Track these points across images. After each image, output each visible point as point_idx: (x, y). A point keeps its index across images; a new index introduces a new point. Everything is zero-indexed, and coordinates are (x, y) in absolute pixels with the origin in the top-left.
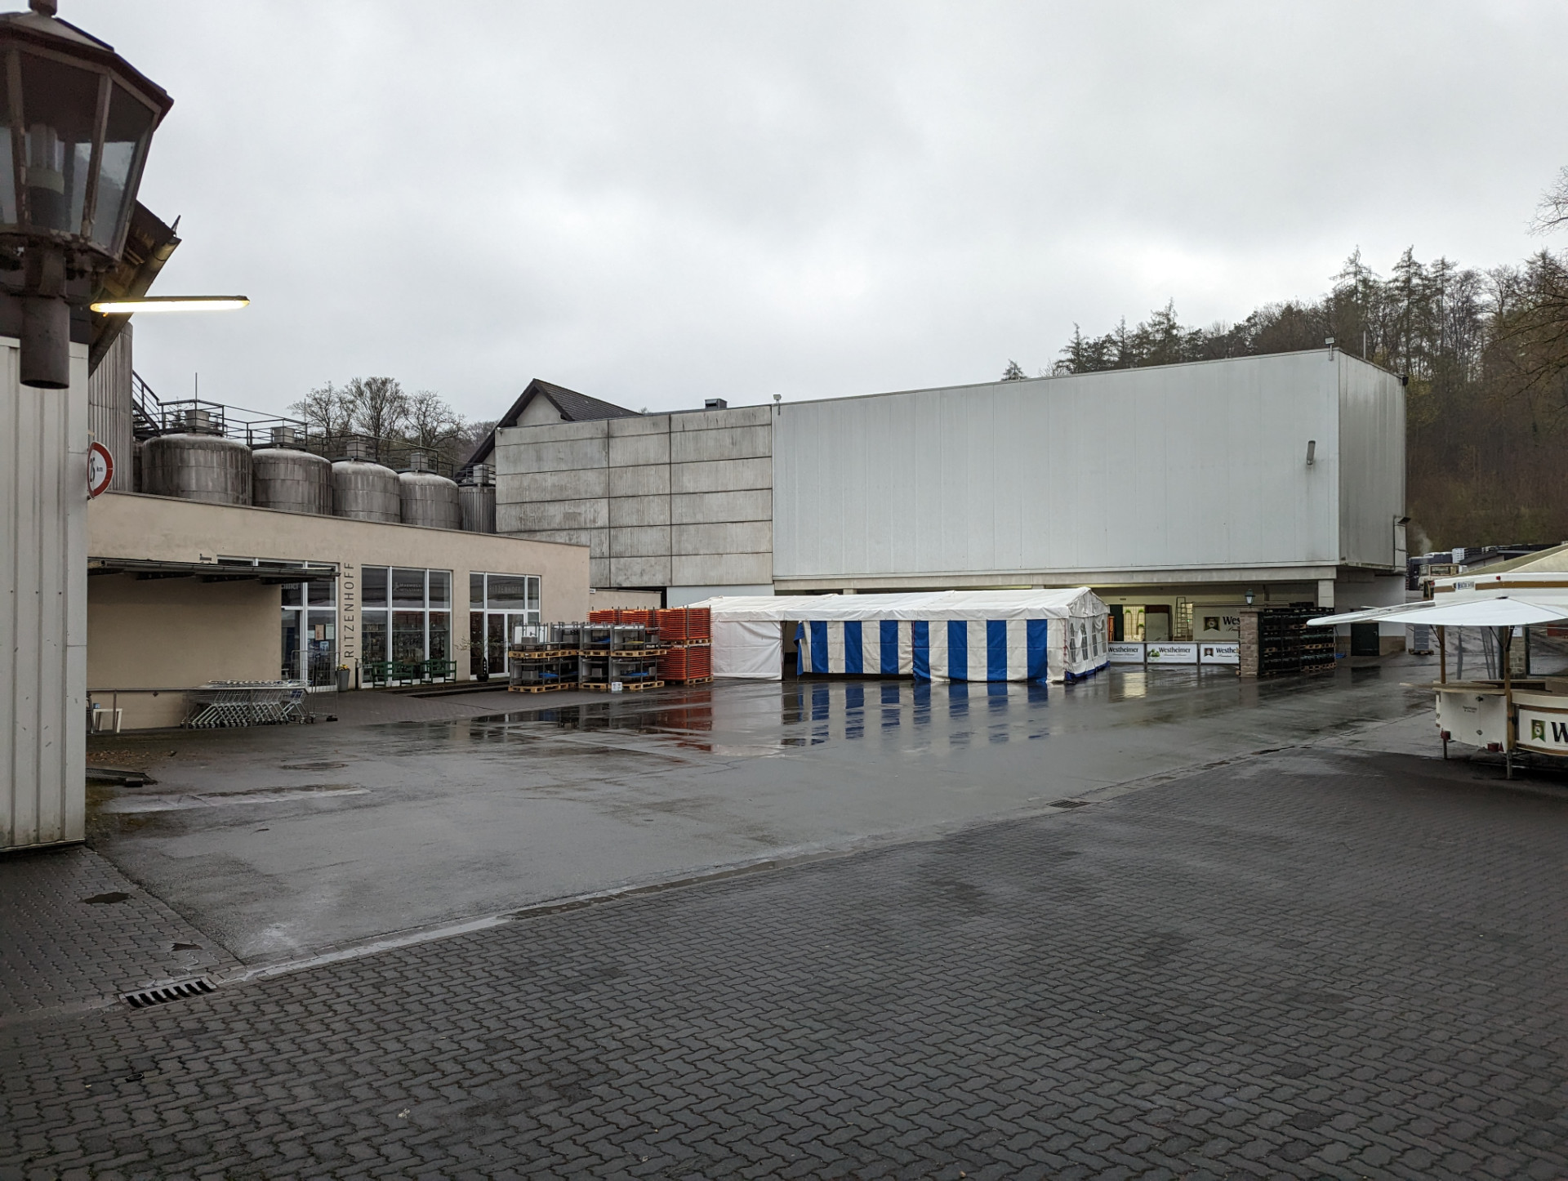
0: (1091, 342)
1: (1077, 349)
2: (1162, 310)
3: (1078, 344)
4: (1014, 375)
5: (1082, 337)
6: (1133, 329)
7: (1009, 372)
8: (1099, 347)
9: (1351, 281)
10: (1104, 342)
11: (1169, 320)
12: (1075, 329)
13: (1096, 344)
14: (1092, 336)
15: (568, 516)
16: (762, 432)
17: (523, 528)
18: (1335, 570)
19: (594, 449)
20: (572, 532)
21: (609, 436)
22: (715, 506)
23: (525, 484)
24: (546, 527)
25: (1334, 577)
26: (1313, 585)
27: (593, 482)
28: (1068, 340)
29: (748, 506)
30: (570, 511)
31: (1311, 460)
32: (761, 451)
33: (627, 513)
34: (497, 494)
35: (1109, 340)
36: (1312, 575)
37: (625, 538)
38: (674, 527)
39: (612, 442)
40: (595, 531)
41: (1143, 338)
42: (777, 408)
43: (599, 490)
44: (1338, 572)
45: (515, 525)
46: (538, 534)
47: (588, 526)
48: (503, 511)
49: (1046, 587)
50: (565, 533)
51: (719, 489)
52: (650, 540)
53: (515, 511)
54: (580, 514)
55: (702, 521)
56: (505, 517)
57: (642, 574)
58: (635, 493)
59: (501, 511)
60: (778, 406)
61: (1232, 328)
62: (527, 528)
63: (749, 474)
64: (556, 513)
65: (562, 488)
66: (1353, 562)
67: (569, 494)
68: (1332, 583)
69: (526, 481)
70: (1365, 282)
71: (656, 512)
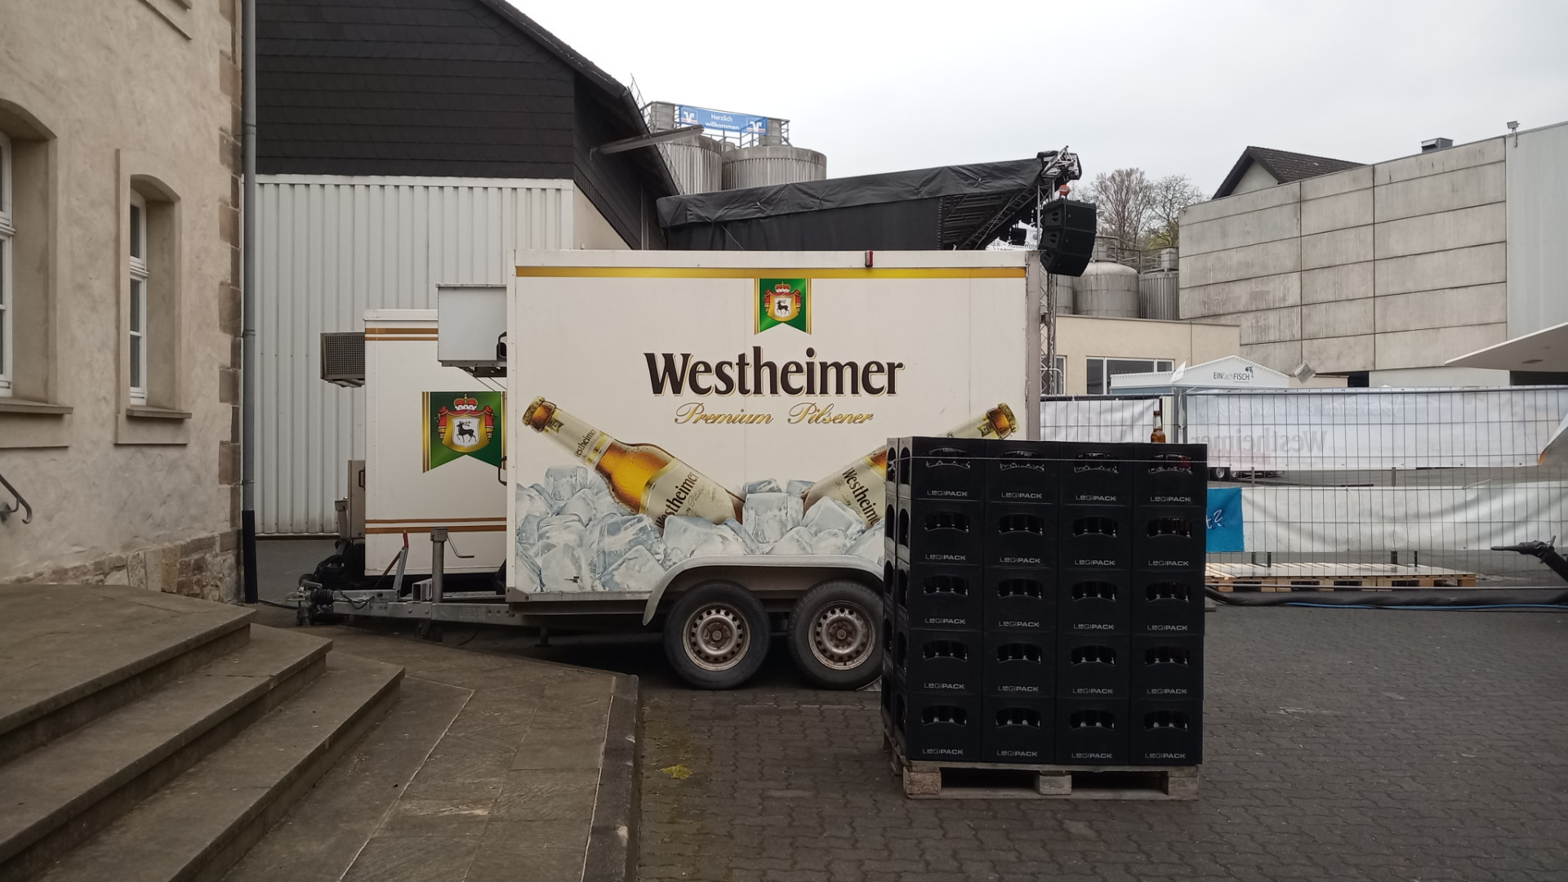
15: (1255, 296)
16: (1492, 172)
17: (1206, 312)
19: (1285, 217)
20: (1259, 314)
21: (1301, 201)
22: (1430, 270)
23: (1209, 264)
24: (1231, 310)
27: (1284, 255)
29: (1472, 267)
30: (1258, 290)
32: (1492, 194)
33: (1322, 285)
34: (1181, 279)
37: (1318, 318)
38: (1378, 300)
39: (1305, 206)
40: (1285, 312)
42: (1513, 139)
43: (1289, 264)
45: (1199, 310)
46: (1223, 318)
47: (1277, 305)
48: (1186, 296)
50: (1252, 315)
51: (1436, 249)
52: (1350, 317)
53: (1199, 295)
54: (1268, 292)
55: (1412, 290)
56: (1188, 303)
57: (1339, 358)
58: (1332, 264)
59: (1184, 297)
60: (1514, 134)
62: (1211, 313)
63: (1475, 227)
64: (1241, 294)
65: (1248, 265)
67: (1257, 271)
69: (1210, 261)
71: (1357, 282)
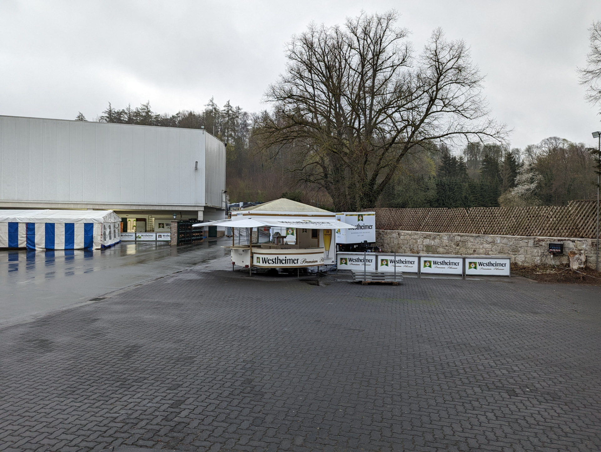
0: (116, 111)
1: (110, 112)
2: (145, 104)
3: (110, 111)
4: (81, 118)
5: (112, 108)
6: (133, 109)
7: (79, 117)
8: (119, 114)
9: (211, 108)
10: (122, 112)
11: (148, 108)
12: (109, 105)
13: (118, 112)
14: (117, 108)
18: (203, 207)
25: (203, 210)
26: (196, 213)
28: (106, 108)
31: (196, 169)
35: (123, 111)
36: (196, 209)
41: (137, 114)
44: (205, 208)
49: (94, 209)
61: (171, 116)
66: (209, 205)
68: (202, 212)
70: (215, 109)
